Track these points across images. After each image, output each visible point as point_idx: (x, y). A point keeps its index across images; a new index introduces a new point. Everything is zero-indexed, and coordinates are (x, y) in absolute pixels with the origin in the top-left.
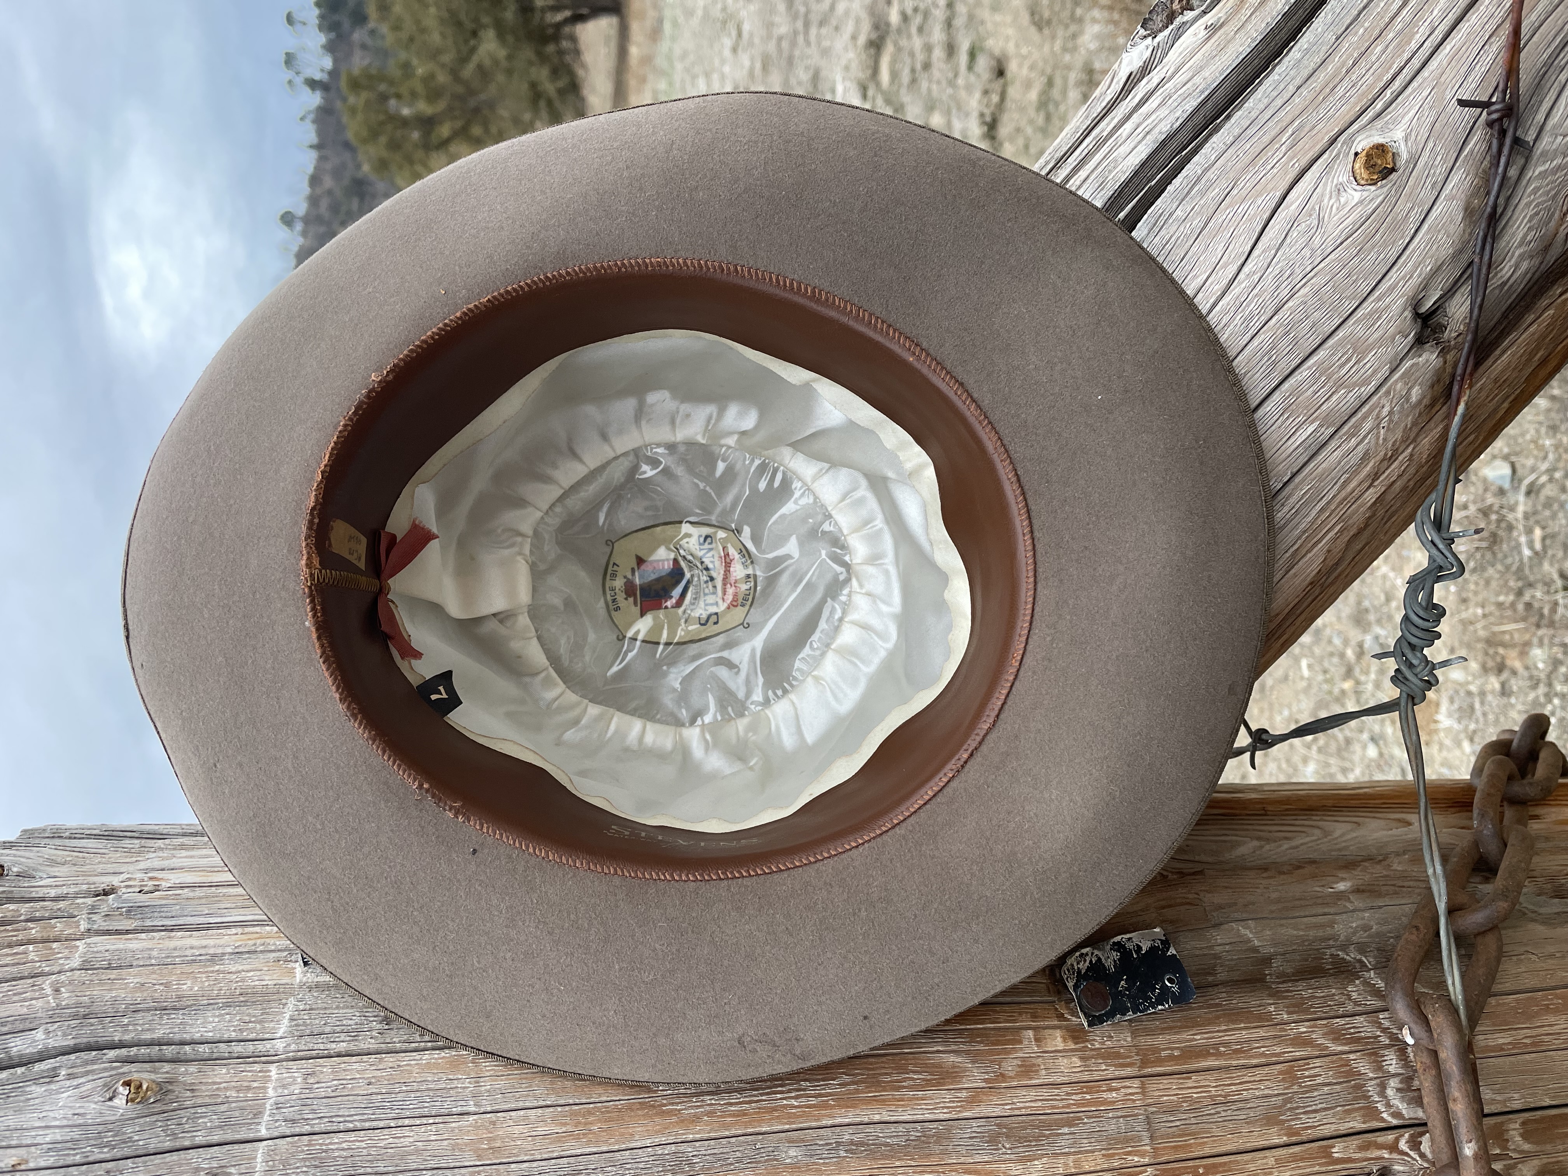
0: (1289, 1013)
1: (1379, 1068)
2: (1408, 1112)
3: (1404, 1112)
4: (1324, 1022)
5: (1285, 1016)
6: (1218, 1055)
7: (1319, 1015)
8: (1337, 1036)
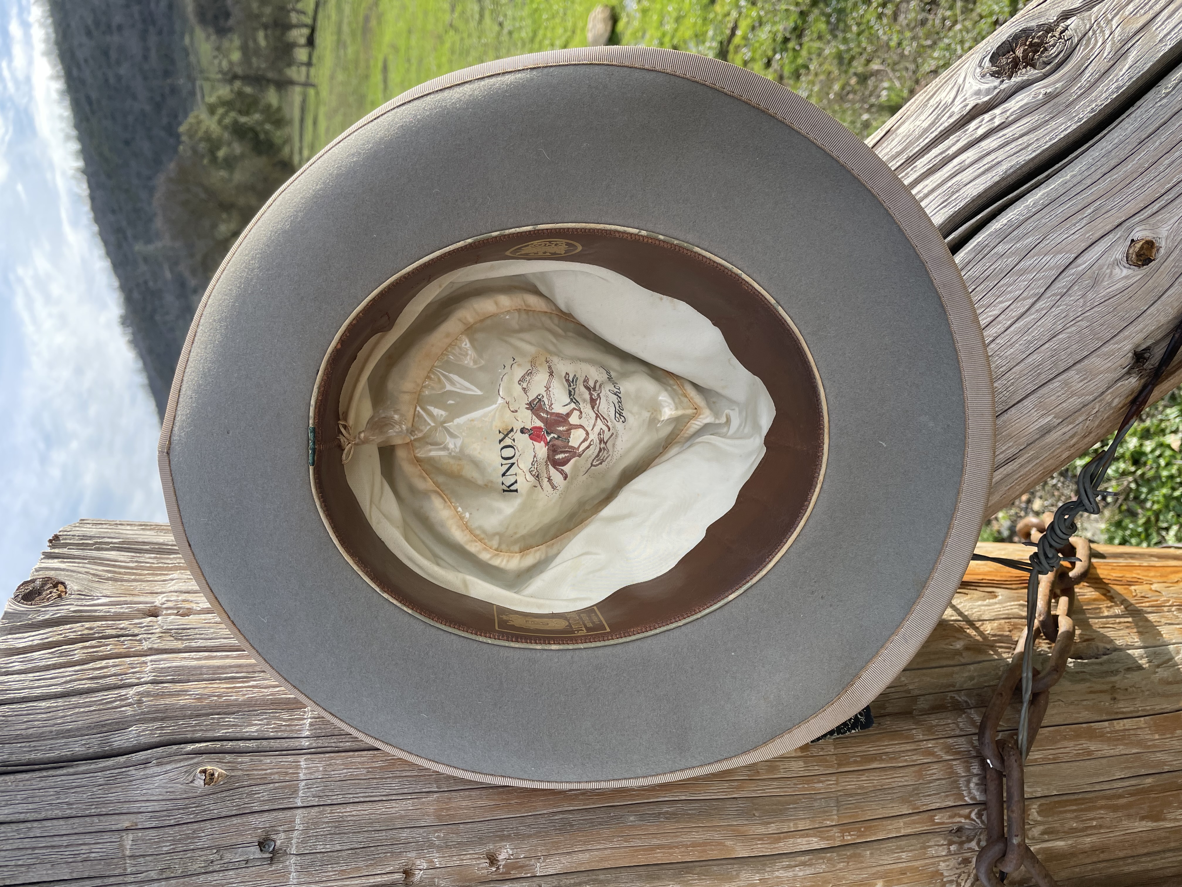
0: (923, 735)
1: (968, 769)
2: (978, 796)
3: (977, 797)
4: (942, 741)
5: (921, 737)
6: (882, 760)
7: (941, 736)
8: (949, 749)
